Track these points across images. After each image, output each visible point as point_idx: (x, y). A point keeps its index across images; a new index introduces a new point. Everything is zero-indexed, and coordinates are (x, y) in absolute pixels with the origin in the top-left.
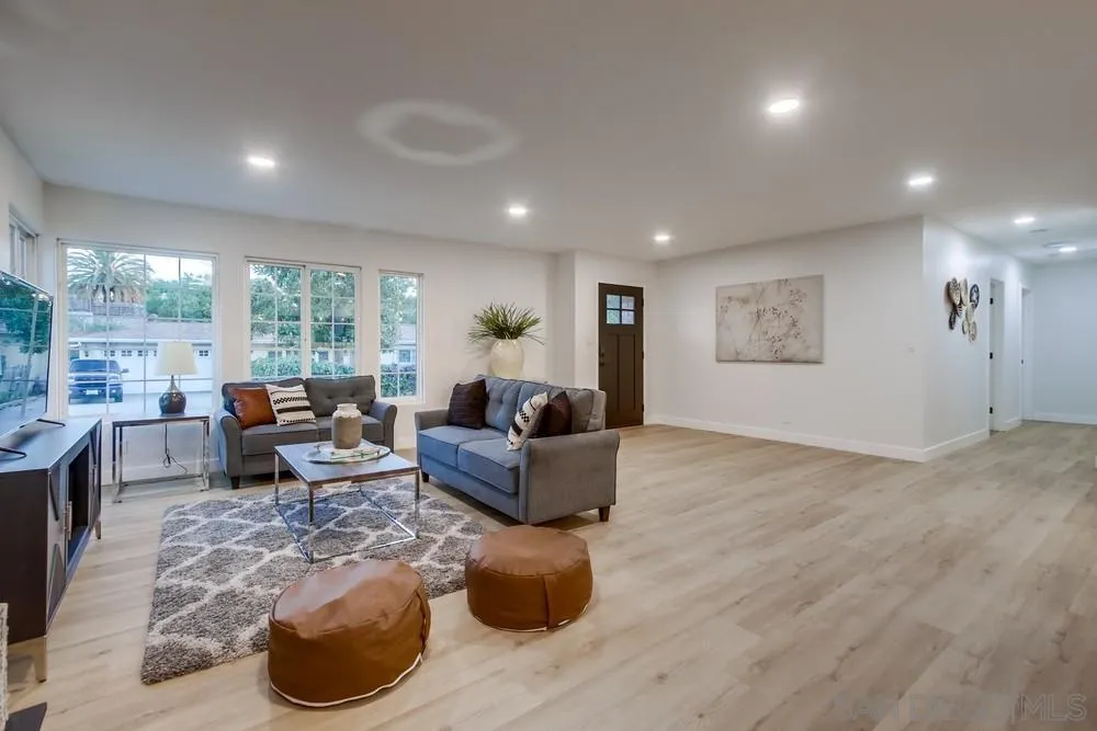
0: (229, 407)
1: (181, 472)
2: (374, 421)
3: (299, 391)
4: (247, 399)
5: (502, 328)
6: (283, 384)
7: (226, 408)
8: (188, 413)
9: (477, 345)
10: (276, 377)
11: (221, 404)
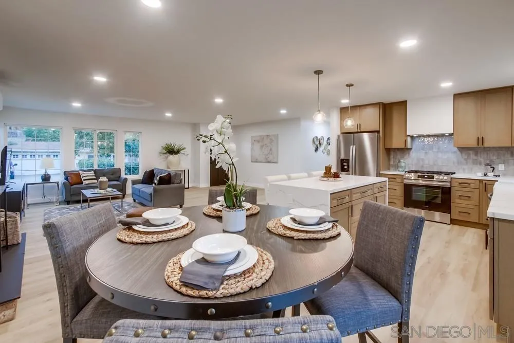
0: (66, 179)
1: (49, 201)
2: (119, 183)
3: (92, 173)
4: (72, 176)
5: (171, 151)
6: (85, 171)
7: (65, 179)
8: (51, 181)
9: (162, 157)
10: (85, 169)
11: (64, 178)
